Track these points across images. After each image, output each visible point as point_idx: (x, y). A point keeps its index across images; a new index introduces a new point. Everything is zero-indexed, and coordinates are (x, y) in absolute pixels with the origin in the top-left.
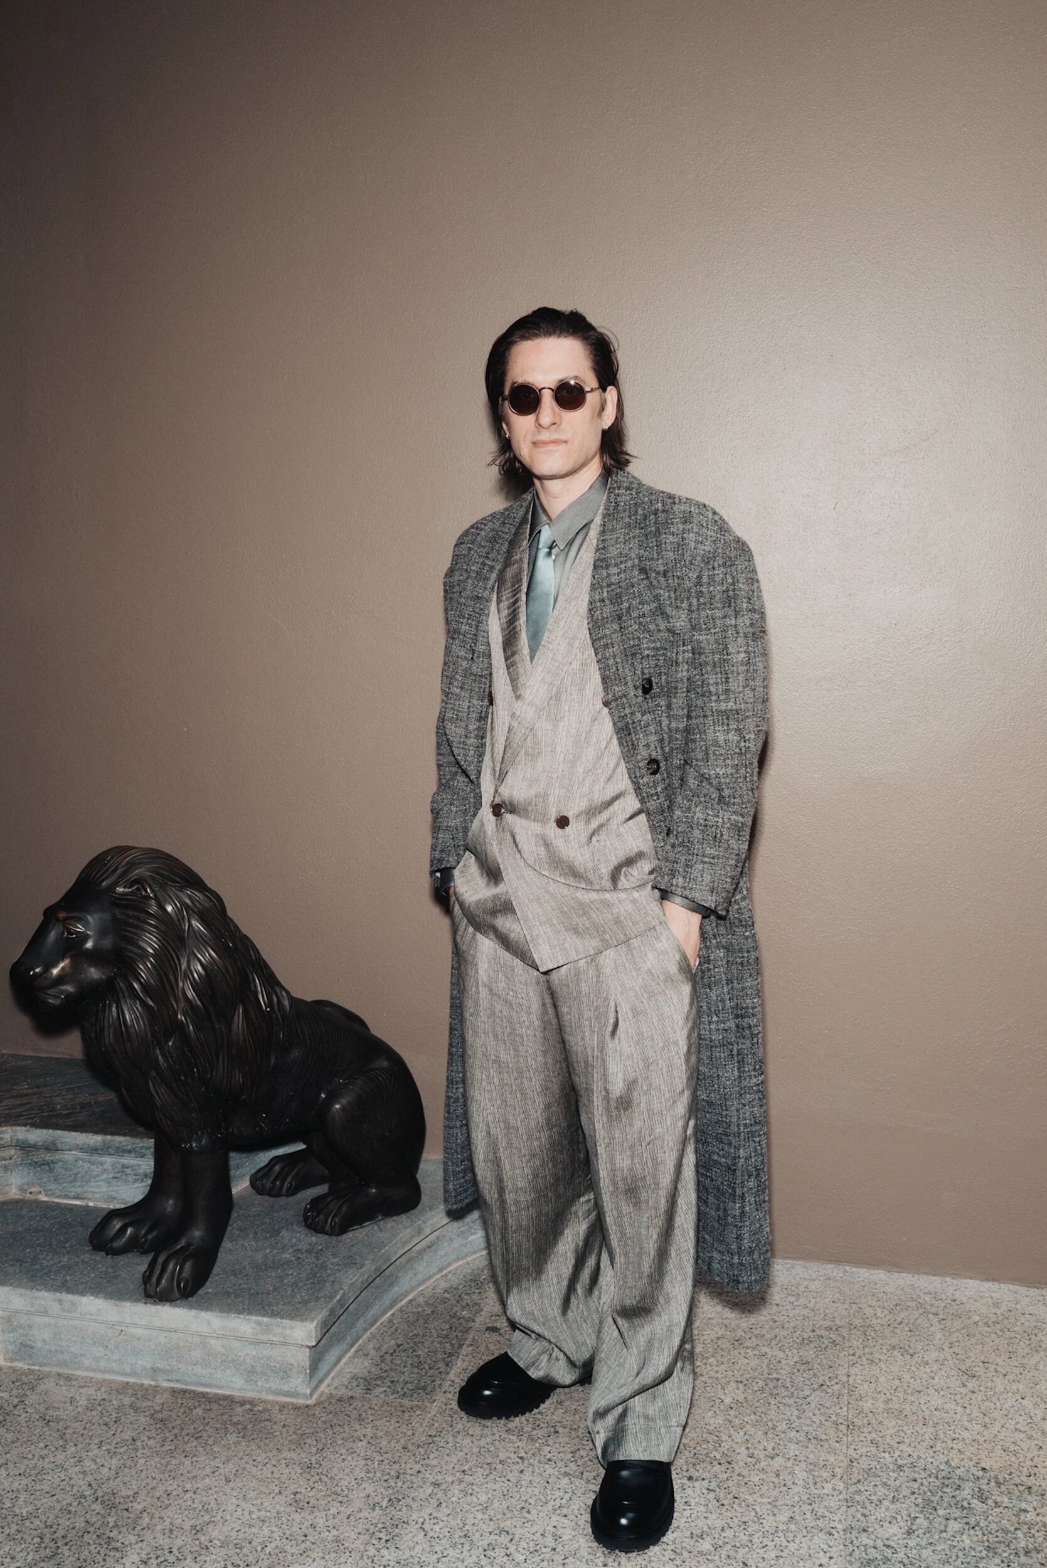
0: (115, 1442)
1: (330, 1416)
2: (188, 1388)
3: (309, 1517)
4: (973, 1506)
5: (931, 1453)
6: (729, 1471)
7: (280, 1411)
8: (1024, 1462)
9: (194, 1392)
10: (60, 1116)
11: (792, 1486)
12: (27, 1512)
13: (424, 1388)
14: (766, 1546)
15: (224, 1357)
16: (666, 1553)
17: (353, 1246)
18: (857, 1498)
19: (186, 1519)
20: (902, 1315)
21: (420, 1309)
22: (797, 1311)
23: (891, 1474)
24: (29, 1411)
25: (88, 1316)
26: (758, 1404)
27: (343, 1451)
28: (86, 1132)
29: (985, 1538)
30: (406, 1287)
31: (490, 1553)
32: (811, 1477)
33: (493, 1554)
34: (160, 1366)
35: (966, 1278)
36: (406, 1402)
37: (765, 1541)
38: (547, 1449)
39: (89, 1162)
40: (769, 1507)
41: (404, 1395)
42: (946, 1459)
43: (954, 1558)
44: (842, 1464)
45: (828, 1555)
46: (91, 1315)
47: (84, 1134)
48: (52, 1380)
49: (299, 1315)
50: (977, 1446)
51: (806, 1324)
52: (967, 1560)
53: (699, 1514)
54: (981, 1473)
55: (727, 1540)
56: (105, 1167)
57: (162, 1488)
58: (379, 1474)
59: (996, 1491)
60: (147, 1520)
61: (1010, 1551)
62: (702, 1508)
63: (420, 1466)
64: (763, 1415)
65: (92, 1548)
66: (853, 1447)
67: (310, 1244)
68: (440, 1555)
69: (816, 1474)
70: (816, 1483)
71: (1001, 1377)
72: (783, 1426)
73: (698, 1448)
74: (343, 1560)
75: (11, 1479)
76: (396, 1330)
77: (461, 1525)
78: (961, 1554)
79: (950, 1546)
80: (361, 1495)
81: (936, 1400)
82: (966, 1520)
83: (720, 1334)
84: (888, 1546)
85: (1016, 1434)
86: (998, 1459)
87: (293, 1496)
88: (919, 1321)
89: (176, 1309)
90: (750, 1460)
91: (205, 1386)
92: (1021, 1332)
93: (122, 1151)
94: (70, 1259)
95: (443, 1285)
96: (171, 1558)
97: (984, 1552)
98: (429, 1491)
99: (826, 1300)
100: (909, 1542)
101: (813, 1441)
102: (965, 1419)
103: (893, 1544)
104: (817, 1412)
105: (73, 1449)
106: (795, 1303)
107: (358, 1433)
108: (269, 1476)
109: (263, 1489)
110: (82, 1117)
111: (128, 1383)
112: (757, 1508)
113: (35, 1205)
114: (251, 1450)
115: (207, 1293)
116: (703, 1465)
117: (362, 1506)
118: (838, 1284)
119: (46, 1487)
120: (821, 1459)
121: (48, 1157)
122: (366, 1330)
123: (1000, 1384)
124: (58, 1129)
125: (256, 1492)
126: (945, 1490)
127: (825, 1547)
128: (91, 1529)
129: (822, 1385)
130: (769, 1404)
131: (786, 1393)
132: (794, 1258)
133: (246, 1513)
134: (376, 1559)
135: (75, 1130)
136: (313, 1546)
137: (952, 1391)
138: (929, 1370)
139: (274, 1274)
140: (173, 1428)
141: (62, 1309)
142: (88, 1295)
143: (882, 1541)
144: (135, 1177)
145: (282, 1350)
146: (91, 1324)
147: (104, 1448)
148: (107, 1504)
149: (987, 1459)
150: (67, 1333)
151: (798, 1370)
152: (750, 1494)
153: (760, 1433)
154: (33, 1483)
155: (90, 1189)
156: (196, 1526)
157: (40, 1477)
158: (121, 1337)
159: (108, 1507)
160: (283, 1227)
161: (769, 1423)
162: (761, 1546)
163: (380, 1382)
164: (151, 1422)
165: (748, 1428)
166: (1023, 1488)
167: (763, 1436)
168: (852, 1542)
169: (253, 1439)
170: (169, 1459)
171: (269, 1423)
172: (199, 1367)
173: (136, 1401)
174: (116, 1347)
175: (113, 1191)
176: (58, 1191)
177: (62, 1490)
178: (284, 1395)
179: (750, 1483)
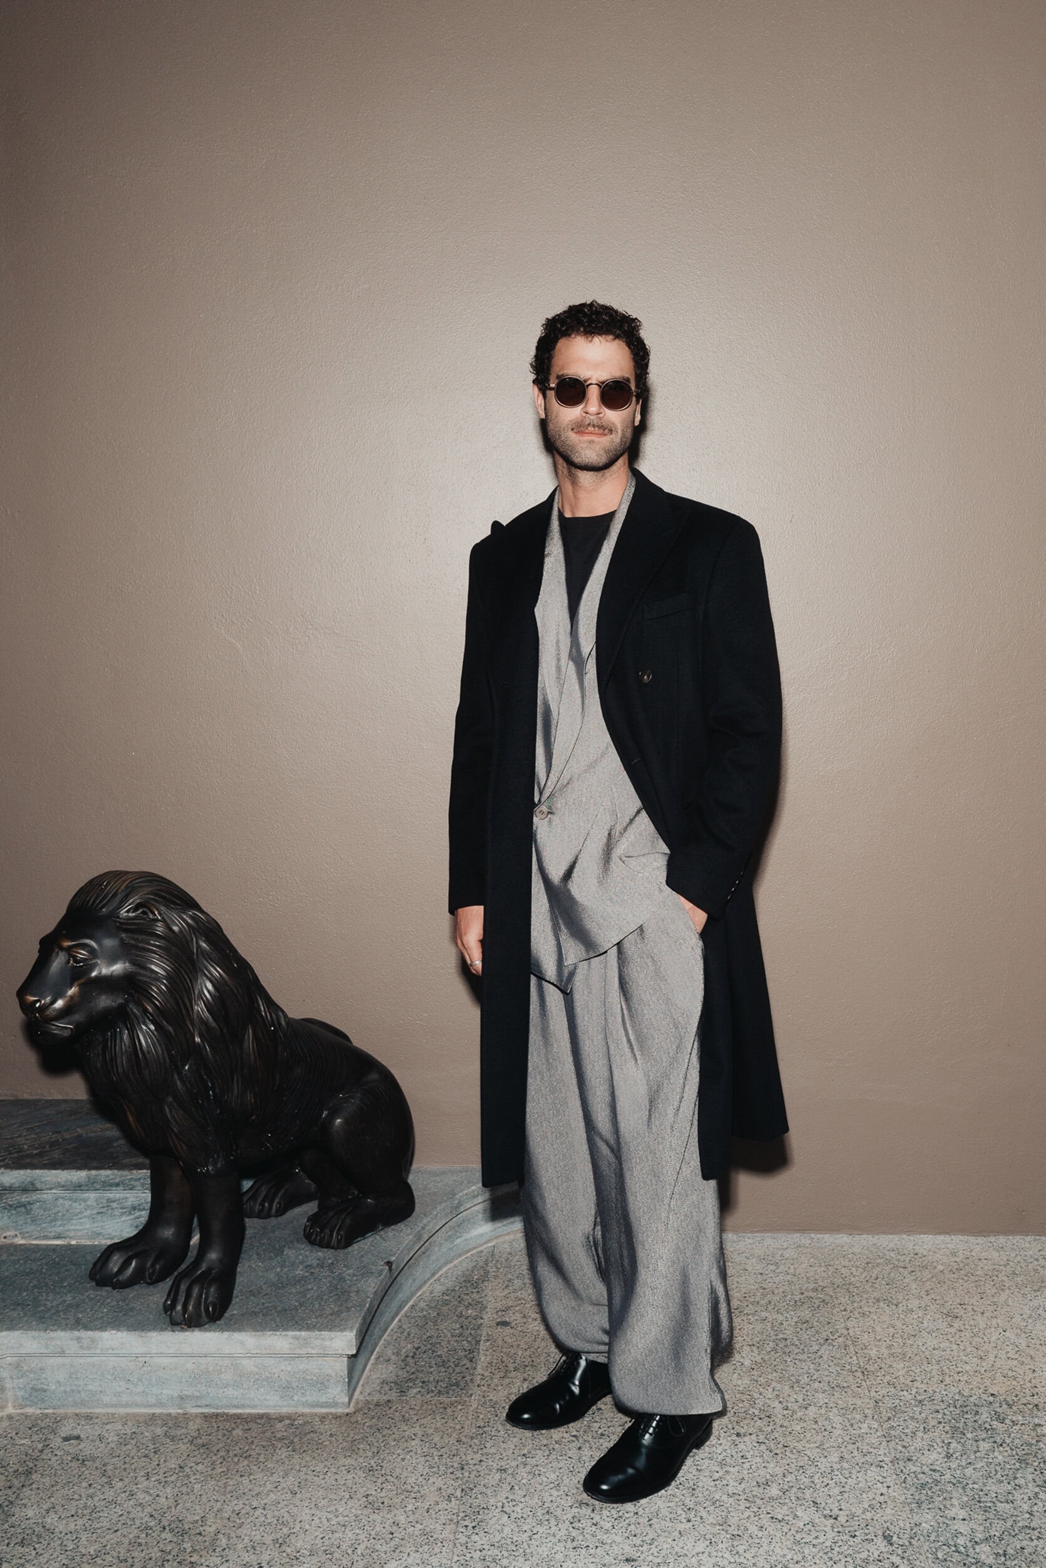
0: (162, 1471)
1: (374, 1420)
2: (219, 1411)
3: (389, 1516)
4: (994, 1427)
5: (943, 1386)
6: (771, 1424)
7: (322, 1422)
8: (1025, 1384)
9: (227, 1415)
10: (31, 1156)
11: (832, 1430)
12: (95, 1551)
13: (457, 1384)
14: (828, 1484)
15: (257, 1377)
16: (740, 1503)
17: (362, 1256)
18: (893, 1432)
19: (265, 1535)
20: (875, 1272)
21: (425, 1313)
22: (781, 1277)
23: (915, 1409)
24: (59, 1454)
25: (109, 1351)
26: (775, 1363)
27: (399, 1451)
28: (67, 1169)
29: (1014, 1453)
30: (408, 1293)
31: (576, 1525)
32: (846, 1420)
33: (580, 1526)
34: (188, 1393)
35: (921, 1233)
36: (443, 1398)
37: (826, 1481)
38: (596, 1425)
39: (71, 1199)
40: (819, 1450)
41: (440, 1392)
42: (958, 1391)
43: (994, 1473)
44: (869, 1406)
45: (885, 1484)
46: (113, 1350)
47: (65, 1171)
48: (71, 1421)
49: (335, 1326)
50: (980, 1377)
51: (793, 1288)
52: (1006, 1473)
53: (758, 1465)
54: (991, 1399)
55: (791, 1484)
56: (89, 1203)
57: (228, 1509)
58: (442, 1468)
59: (1009, 1412)
60: (224, 1541)
62: (758, 1460)
63: (479, 1455)
64: (784, 1372)
66: (874, 1390)
67: (318, 1259)
68: (530, 1534)
69: (849, 1417)
70: (852, 1425)
71: (979, 1315)
72: (805, 1379)
73: (736, 1408)
74: (437, 1550)
75: (64, 1522)
76: (409, 1335)
77: (540, 1504)
78: (998, 1468)
79: (987, 1463)
80: (432, 1489)
81: (932, 1342)
82: (993, 1440)
84: (934, 1471)
85: (1009, 1361)
86: (1001, 1385)
87: (365, 1499)
88: (892, 1275)
89: (207, 1333)
90: (786, 1412)
91: (237, 1407)
92: (983, 1275)
93: (108, 1185)
94: (74, 1298)
95: (439, 1289)
97: (1018, 1464)
98: (498, 1476)
99: (803, 1266)
100: (951, 1464)
101: (836, 1389)
102: (962, 1354)
103: (938, 1468)
104: (831, 1364)
105: (120, 1484)
106: (777, 1271)
107: (407, 1433)
108: (334, 1483)
109: (333, 1496)
110: (57, 1154)
111: (154, 1414)
112: (808, 1453)
113: (12, 1250)
114: (307, 1462)
115: (233, 1315)
116: (746, 1422)
117: (437, 1499)
118: (810, 1250)
119: (106, 1524)
120: (850, 1403)
121: (24, 1198)
122: (380, 1337)
123: (981, 1321)
124: (36, 1169)
125: (326, 1500)
126: (966, 1416)
127: (880, 1478)
128: (170, 1557)
129: (827, 1340)
130: (786, 1361)
131: (797, 1351)
133: (324, 1520)
134: (469, 1545)
135: (55, 1169)
136: (403, 1542)
137: (942, 1332)
138: (916, 1317)
139: (294, 1290)
140: (218, 1451)
141: (81, 1347)
142: (109, 1329)
143: (927, 1466)
144: (124, 1211)
145: (319, 1362)
146: (112, 1359)
147: (153, 1479)
148: (176, 1531)
149: (993, 1387)
150: (84, 1372)
151: (801, 1329)
152: (798, 1442)
153: (786, 1387)
154: (90, 1522)
155: (72, 1228)
156: (278, 1539)
157: (94, 1515)
158: (144, 1368)
159: (179, 1534)
160: (285, 1246)
161: (792, 1378)
162: (823, 1485)
163: (411, 1384)
164: (193, 1448)
165: (774, 1384)
166: (1032, 1406)
167: (791, 1390)
168: (902, 1471)
169: (304, 1451)
170: (226, 1481)
171: (315, 1435)
172: (231, 1389)
173: (170, 1431)
174: (140, 1380)
175: (98, 1227)
176: (36, 1233)
177: (124, 1524)
178: (322, 1407)
179: (794, 1432)
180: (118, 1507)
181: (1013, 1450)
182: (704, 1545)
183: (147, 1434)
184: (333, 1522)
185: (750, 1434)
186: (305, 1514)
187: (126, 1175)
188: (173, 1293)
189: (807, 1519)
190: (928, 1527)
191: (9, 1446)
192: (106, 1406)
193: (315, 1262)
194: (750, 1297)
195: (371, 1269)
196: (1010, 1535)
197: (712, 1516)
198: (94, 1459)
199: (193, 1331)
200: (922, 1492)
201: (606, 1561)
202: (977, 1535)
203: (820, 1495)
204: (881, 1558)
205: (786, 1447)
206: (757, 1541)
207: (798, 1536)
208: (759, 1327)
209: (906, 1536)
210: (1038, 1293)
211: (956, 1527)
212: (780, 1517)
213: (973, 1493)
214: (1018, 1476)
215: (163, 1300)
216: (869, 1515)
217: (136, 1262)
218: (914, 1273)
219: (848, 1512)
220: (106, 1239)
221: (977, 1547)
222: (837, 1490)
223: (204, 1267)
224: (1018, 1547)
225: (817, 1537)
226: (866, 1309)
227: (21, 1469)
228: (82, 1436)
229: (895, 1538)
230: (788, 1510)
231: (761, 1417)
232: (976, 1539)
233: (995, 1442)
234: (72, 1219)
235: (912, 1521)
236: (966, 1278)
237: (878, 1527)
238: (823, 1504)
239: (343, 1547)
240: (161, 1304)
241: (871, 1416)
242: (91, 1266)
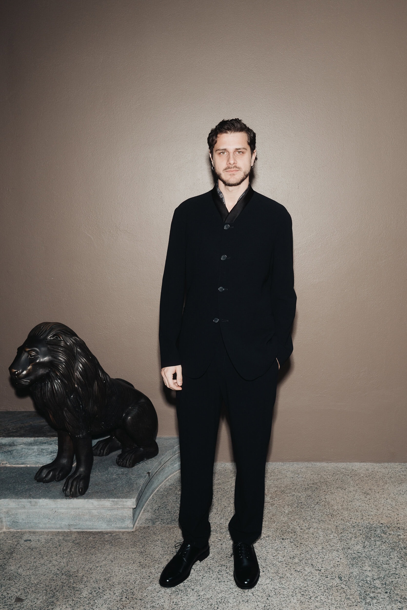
0: (62, 553)
1: (143, 534)
2: (83, 530)
3: (148, 570)
4: (382, 536)
5: (362, 520)
6: (295, 535)
7: (123, 535)
8: (394, 520)
9: (86, 532)
10: (13, 432)
11: (319, 537)
12: (37, 582)
13: (175, 520)
14: (317, 558)
15: (98, 517)
16: (283, 565)
17: (138, 470)
18: (343, 538)
19: (101, 577)
20: (337, 476)
21: (163, 493)
22: (300, 479)
23: (351, 529)
24: (23, 546)
25: (42, 507)
26: (298, 512)
27: (152, 546)
28: (26, 437)
29: (390, 546)
30: (156, 485)
31: (220, 573)
33: (222, 574)
34: (72, 523)
35: (354, 462)
36: (169, 526)
37: (317, 556)
39: (28, 449)
40: (314, 545)
41: (168, 523)
42: (368, 522)
43: (382, 553)
44: (334, 528)
45: (339, 558)
47: (26, 438)
48: (27, 534)
49: (128, 497)
50: (377, 517)
51: (305, 483)
52: (386, 553)
53: (290, 550)
54: (381, 525)
55: (303, 558)
56: (34, 450)
57: (87, 567)
58: (169, 552)
59: (388, 530)
60: (86, 579)
61: (399, 549)
62: (290, 548)
64: (301, 515)
65: (68, 591)
66: (335, 522)
67: (122, 472)
68: (202, 576)
69: (326, 532)
70: (327, 535)
71: (377, 493)
72: (309, 518)
73: (282, 529)
75: (25, 571)
76: (156, 501)
78: (383, 552)
79: (379, 550)
80: (165, 560)
81: (358, 504)
83: (276, 490)
84: (359, 552)
85: (388, 511)
86: (385, 520)
87: (139, 564)
88: (343, 478)
89: (79, 500)
90: (301, 530)
91: (90, 529)
92: (379, 478)
93: (42, 443)
94: (29, 487)
95: (168, 484)
96: (101, 591)
97: (391, 550)
99: (309, 474)
100: (365, 550)
101: (321, 522)
102: (370, 508)
103: (360, 551)
104: (319, 512)
105: (46, 558)
106: (298, 477)
107: (155, 539)
108: (127, 558)
109: (127, 562)
110: (22, 432)
111: (59, 532)
112: (310, 546)
113: (5, 469)
114: (117, 550)
115: (89, 493)
116: (286, 534)
119: (41, 572)
120: (326, 527)
121: (10, 449)
122: (145, 502)
123: (378, 496)
124: (15, 437)
125: (124, 564)
126: (371, 532)
127: (338, 555)
128: (65, 585)
129: (318, 503)
130: (302, 511)
131: (306, 507)
132: (293, 461)
133: (123, 571)
135: (21, 437)
136: (153, 580)
137: (362, 500)
138: (352, 494)
139: (112, 483)
140: (83, 545)
141: (31, 505)
142: (42, 498)
143: (356, 551)
144: (48, 453)
145: (122, 511)
146: (43, 510)
147: (59, 556)
148: (67, 575)
149: (382, 520)
150: (32, 515)
151: (308, 499)
152: (306, 542)
153: (302, 521)
154: (35, 572)
155: (28, 460)
156: (106, 578)
157: (36, 569)
158: (55, 514)
159: (69, 576)
160: (109, 467)
161: (304, 517)
162: (315, 558)
163: (157, 520)
164: (74, 544)
165: (297, 520)
166: (397, 528)
167: (303, 522)
168: (346, 553)
169: (116, 546)
170: (86, 557)
171: (120, 539)
172: (88, 522)
173: (65, 538)
174: (53, 518)
175: (38, 460)
176: (14, 462)
177: (48, 572)
178: (123, 529)
179: (304, 538)
180: (45, 566)
181: (389, 544)
182: (269, 581)
183: (56, 539)
184: (127, 572)
185: (288, 539)
186: (116, 569)
187: (49, 439)
188: (66, 485)
189: (309, 571)
190: (356, 574)
191: (4, 543)
192: (41, 528)
193: (120, 473)
194: (288, 486)
195: (142, 475)
196: (387, 576)
197: (272, 570)
198: (36, 548)
199: (74, 499)
200: (354, 560)
201: (231, 587)
202: (375, 577)
203: (314, 562)
204: (337, 585)
205: (301, 543)
206: (289, 579)
207: (306, 578)
208: (291, 498)
209: (347, 577)
210: (400, 485)
211: (367, 574)
212: (299, 570)
213: (373, 561)
214: (391, 554)
215: (62, 487)
216: (333, 569)
217: (52, 473)
218: (352, 477)
219: (325, 568)
220: (41, 464)
221: (374, 581)
222: (321, 560)
223: (78, 474)
224: (391, 581)
225: (313, 578)
226: (333, 491)
227: (9, 552)
228: (32, 540)
229: (343, 578)
230: (302, 567)
231: (292, 532)
232: (374, 578)
233: (382, 542)
234: (28, 457)
235: (350, 572)
236: (372, 479)
237: (336, 574)
238: (315, 565)
239: (131, 581)
240: (62, 489)
241: (334, 532)
242: (35, 475)
